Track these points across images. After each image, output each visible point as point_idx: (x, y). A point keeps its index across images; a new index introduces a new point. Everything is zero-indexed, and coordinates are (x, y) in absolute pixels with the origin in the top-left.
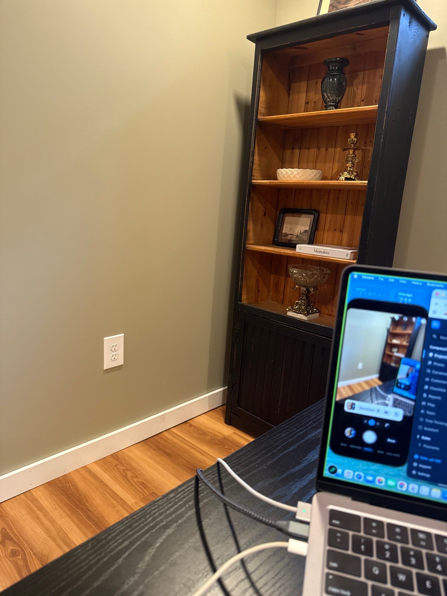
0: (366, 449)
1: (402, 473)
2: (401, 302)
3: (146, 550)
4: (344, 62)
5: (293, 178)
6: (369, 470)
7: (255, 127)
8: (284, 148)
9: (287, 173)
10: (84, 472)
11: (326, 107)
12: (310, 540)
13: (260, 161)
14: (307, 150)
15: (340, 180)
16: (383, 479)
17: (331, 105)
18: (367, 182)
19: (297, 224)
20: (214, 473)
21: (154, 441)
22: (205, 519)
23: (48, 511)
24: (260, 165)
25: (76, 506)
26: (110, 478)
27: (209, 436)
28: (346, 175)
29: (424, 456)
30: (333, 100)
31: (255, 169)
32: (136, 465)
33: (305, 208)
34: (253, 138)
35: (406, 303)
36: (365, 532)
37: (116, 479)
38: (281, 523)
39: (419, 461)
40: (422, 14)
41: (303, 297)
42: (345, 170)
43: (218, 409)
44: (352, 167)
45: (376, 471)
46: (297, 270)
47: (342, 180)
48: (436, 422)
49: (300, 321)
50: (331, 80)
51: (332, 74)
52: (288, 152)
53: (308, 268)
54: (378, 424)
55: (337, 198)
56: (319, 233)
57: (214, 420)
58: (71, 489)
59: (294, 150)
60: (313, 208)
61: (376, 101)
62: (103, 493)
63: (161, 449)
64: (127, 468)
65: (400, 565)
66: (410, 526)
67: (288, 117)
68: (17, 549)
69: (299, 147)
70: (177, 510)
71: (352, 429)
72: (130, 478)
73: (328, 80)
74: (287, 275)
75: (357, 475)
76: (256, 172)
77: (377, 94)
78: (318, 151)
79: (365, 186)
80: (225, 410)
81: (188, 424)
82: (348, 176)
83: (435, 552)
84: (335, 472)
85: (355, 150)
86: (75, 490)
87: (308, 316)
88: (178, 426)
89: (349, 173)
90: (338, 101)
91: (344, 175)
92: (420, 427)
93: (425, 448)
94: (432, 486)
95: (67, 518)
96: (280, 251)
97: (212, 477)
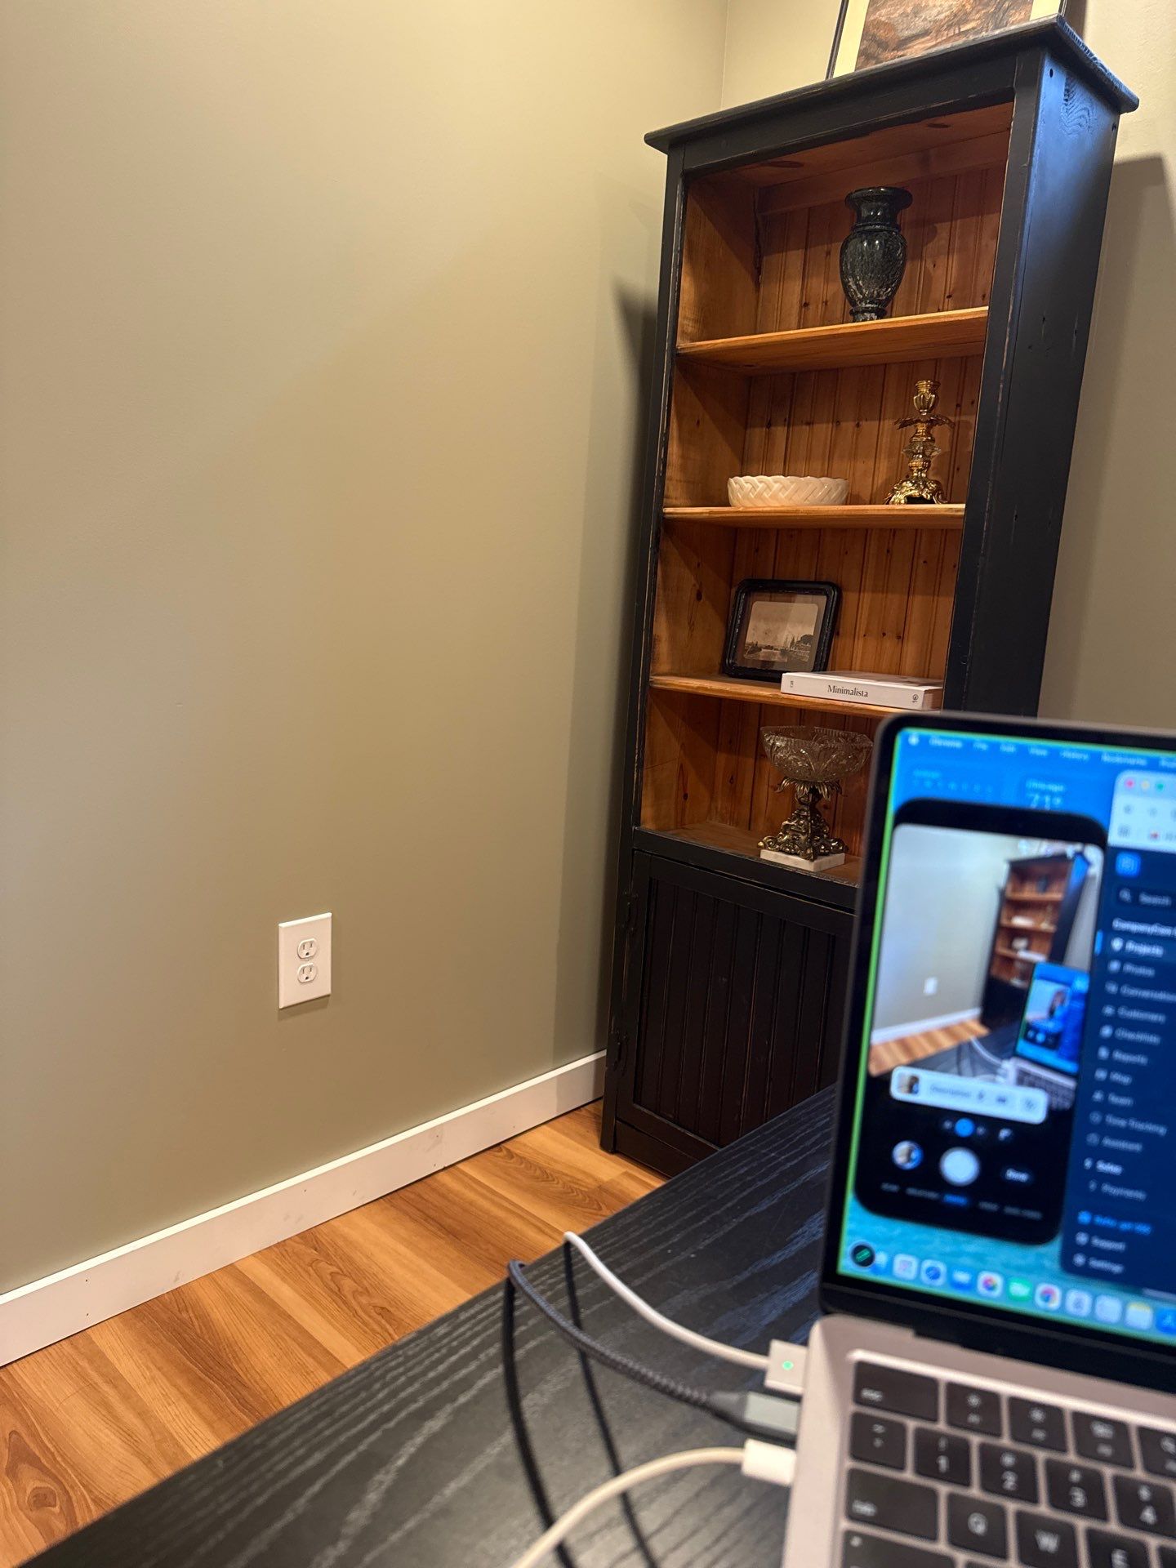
0: (950, 1199)
1: (1047, 1263)
2: (1034, 805)
3: (369, 1477)
4: (897, 199)
5: (770, 500)
6: (960, 1254)
7: (671, 371)
8: (746, 426)
9: (754, 487)
10: (228, 1282)
11: (855, 315)
12: (802, 1442)
13: (683, 457)
14: (808, 427)
15: (893, 503)
16: (998, 1280)
17: (867, 310)
18: (963, 506)
19: (783, 619)
20: (554, 1271)
21: (412, 1196)
22: (527, 1393)
23: (133, 1385)
24: (683, 468)
25: (207, 1370)
26: (297, 1295)
27: (558, 1183)
28: (909, 489)
29: (1104, 1215)
30: (872, 297)
31: (671, 479)
32: (365, 1260)
33: (804, 579)
34: (665, 398)
35: (1047, 807)
36: (951, 1422)
37: (310, 1297)
38: (725, 1399)
39: (1092, 1230)
40: (1099, 70)
41: (800, 810)
42: (907, 477)
43: (583, 1112)
44: (925, 468)
45: (979, 1257)
46: (786, 739)
47: (898, 503)
48: (1135, 1124)
49: (794, 873)
50: (865, 245)
51: (867, 228)
52: (757, 434)
53: (813, 735)
54: (981, 1130)
55: (888, 551)
56: (841, 644)
57: (573, 1142)
58: (193, 1326)
59: (773, 428)
60: (824, 579)
61: (984, 296)
62: (279, 1336)
63: (433, 1219)
64: (341, 1270)
65: (1043, 1509)
66: (1070, 1403)
67: (754, 342)
68: (53, 1488)
69: (785, 420)
70: (454, 1369)
71: (913, 1145)
72: (350, 1297)
73: (859, 245)
74: (760, 753)
75: (929, 1270)
76: (674, 487)
77: (985, 279)
78: (834, 429)
79: (959, 517)
80: (601, 1114)
81: (505, 1152)
82: (915, 493)
83: (1139, 1473)
84: (869, 1262)
85: (931, 424)
86: (203, 1328)
87: (815, 861)
88: (476, 1158)
89: (915, 483)
90: (884, 298)
91: (903, 491)
92: (1093, 1139)
93: (1108, 1196)
94: (1127, 1297)
95: (184, 1405)
96: (738, 691)
97: (550, 1281)
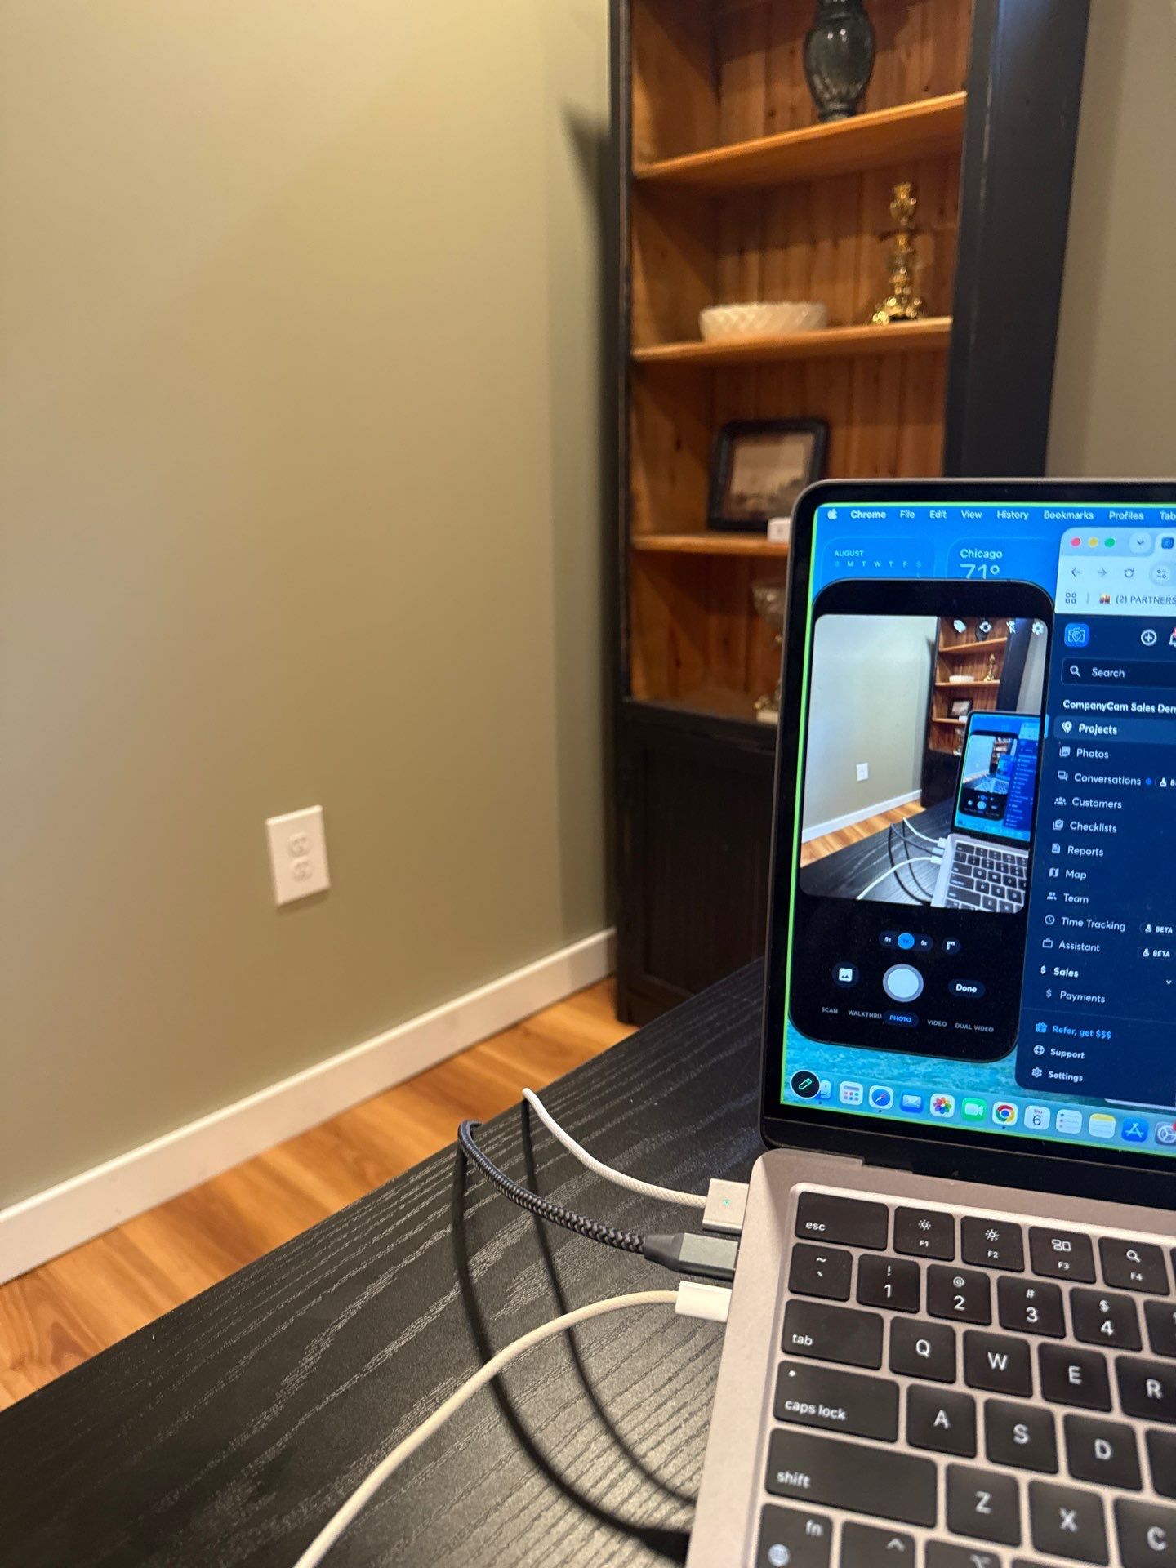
0: (894, 1017)
1: (1002, 1079)
3: (308, 1342)
5: (745, 331)
6: (908, 1076)
7: (629, 198)
8: (716, 253)
9: (728, 319)
10: (253, 1174)
11: (823, 118)
12: (739, 1279)
13: (651, 291)
14: (782, 251)
15: (875, 323)
16: (950, 1100)
17: (835, 110)
20: (515, 1127)
22: (476, 1252)
24: (651, 305)
26: (321, 1181)
27: (575, 1056)
28: (892, 307)
29: (1062, 1023)
30: (841, 95)
31: (638, 318)
32: (387, 1143)
34: (625, 230)
36: (899, 1248)
37: (334, 1181)
38: (660, 1241)
39: (1049, 1040)
42: (889, 294)
43: (598, 988)
44: (909, 283)
45: (928, 1077)
46: (777, 591)
47: (881, 323)
48: (1091, 923)
50: (830, 36)
51: (831, 17)
52: (729, 263)
54: (923, 943)
55: (875, 380)
59: (745, 255)
60: (809, 414)
63: (453, 1099)
65: (995, 1329)
66: (1028, 1221)
69: (758, 245)
70: (400, 1231)
73: (823, 38)
75: (876, 1095)
76: (642, 325)
77: (964, 64)
78: (811, 251)
79: (945, 335)
80: (615, 988)
81: (521, 1031)
82: (897, 311)
83: (1099, 1286)
84: (813, 1090)
85: (912, 234)
86: (232, 1218)
89: (899, 302)
90: (855, 95)
91: (886, 309)
92: (1047, 943)
93: (1065, 1003)
94: (1089, 1108)
96: (729, 545)
97: (505, 1139)
